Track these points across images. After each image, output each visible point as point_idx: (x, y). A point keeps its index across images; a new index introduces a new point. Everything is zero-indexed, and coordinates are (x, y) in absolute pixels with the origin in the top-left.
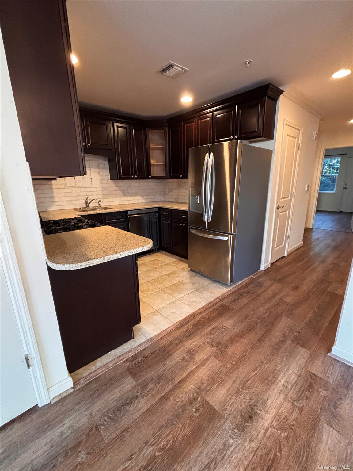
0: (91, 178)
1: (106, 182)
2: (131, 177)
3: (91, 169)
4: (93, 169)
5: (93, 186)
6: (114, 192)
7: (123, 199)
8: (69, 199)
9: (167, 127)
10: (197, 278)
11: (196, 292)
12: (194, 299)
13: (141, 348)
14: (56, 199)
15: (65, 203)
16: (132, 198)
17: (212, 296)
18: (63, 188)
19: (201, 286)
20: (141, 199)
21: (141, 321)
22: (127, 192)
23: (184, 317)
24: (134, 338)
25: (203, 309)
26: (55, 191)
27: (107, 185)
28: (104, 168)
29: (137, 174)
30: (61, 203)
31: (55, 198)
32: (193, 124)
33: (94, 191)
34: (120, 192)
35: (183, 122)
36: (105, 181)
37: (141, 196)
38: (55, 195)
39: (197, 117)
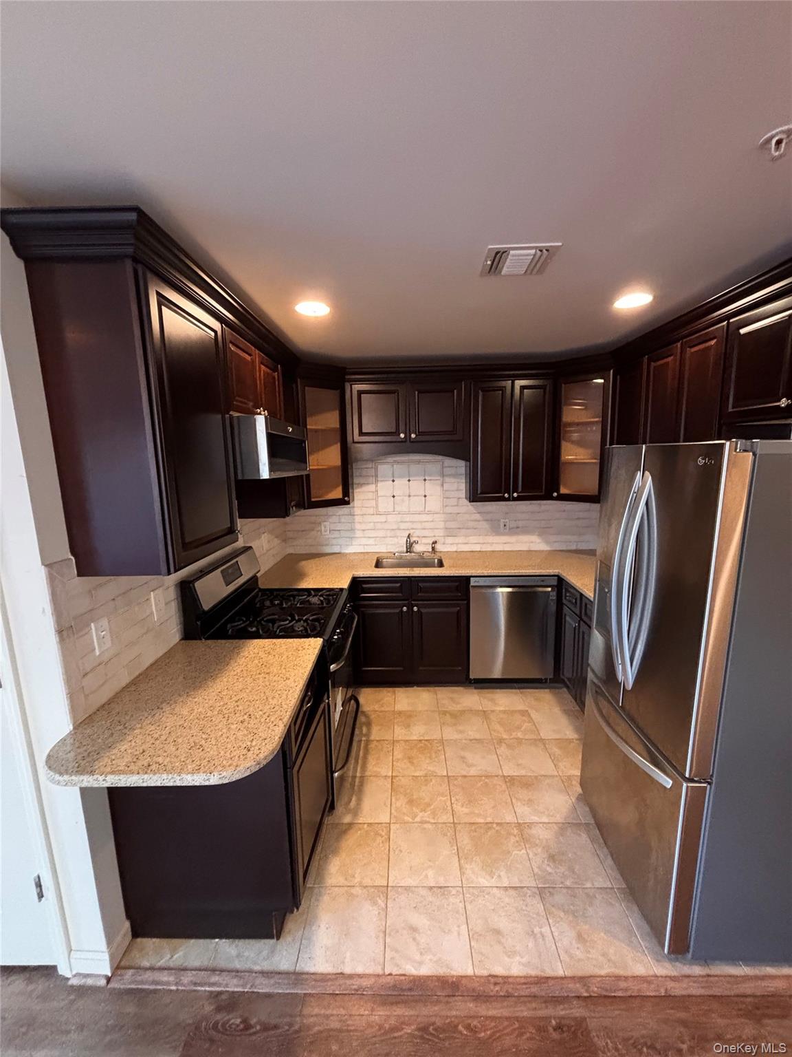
0: (425, 496)
1: (456, 504)
2: (504, 496)
3: (427, 478)
4: (430, 478)
5: (426, 510)
6: (471, 524)
7: (492, 539)
8: (381, 534)
9: (612, 371)
10: (584, 838)
11: (533, 895)
12: (503, 923)
13: (264, 987)
14: (358, 534)
15: (371, 541)
16: (513, 539)
17: (571, 957)
18: (372, 513)
19: (568, 883)
20: (539, 543)
21: (298, 909)
22: (502, 525)
23: (424, 971)
24: (278, 938)
25: (497, 988)
26: (357, 519)
27: (456, 510)
28: (455, 476)
29: (520, 490)
30: (364, 541)
31: (356, 531)
32: (670, 359)
33: (428, 522)
34: (485, 525)
35: (647, 355)
36: (454, 502)
37: (538, 535)
38: (358, 526)
39: (682, 339)
